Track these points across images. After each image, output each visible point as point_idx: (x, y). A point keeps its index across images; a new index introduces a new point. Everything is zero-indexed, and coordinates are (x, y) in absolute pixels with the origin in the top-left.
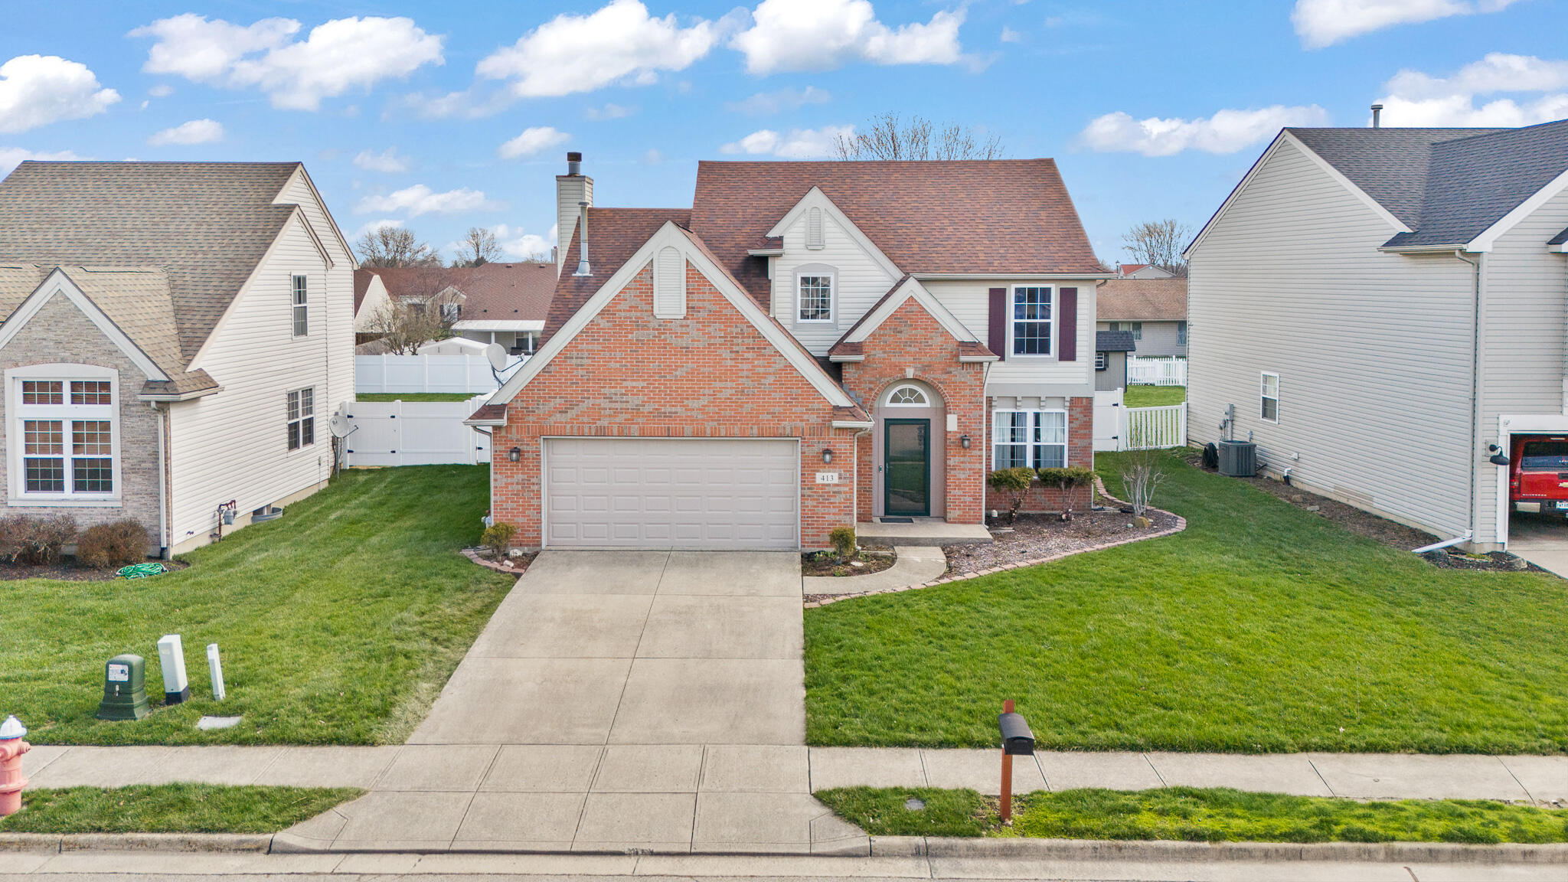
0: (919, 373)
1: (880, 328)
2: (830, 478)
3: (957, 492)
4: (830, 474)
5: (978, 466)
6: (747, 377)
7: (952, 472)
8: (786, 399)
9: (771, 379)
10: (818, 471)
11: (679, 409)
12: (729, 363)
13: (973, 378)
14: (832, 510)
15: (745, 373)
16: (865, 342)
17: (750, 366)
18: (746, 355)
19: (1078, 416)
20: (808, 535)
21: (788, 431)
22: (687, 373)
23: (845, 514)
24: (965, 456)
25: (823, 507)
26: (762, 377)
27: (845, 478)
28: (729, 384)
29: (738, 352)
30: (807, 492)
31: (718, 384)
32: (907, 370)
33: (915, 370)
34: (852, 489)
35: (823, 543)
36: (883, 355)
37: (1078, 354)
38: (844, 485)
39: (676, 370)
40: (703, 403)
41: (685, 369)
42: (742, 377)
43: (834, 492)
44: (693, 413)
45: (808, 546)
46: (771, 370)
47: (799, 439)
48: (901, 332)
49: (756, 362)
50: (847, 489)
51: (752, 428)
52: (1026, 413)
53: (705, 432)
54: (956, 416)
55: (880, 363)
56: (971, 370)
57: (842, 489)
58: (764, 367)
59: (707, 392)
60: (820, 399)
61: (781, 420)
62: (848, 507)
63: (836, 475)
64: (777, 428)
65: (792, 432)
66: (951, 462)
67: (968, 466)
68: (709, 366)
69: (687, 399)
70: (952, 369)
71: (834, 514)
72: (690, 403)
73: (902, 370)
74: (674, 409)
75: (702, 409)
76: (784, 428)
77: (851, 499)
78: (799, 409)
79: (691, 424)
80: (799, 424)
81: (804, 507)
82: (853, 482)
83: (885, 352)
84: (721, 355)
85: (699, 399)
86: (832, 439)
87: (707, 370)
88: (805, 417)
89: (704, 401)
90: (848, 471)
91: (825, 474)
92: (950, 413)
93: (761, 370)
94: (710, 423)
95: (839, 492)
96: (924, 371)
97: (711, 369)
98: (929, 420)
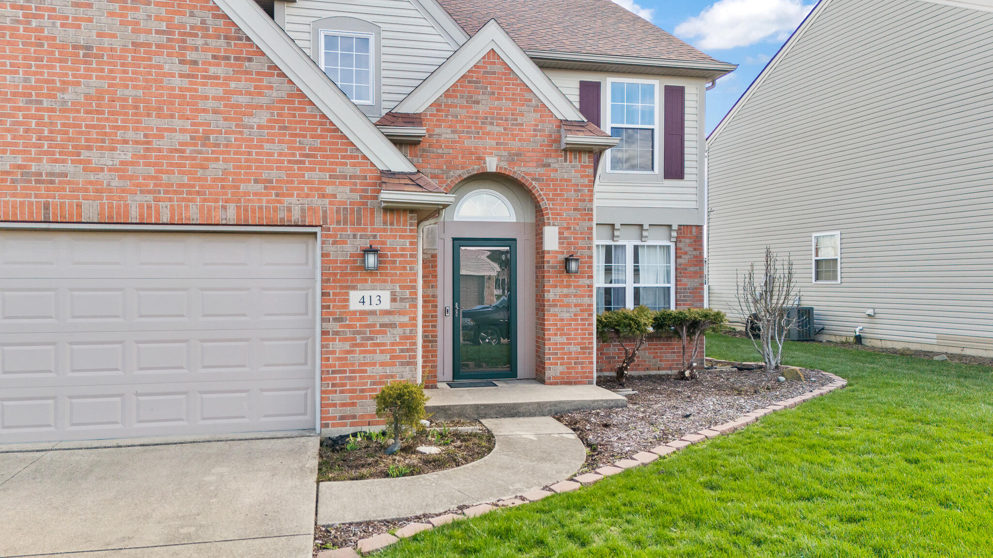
0: (504, 164)
1: (447, 94)
2: (375, 300)
3: (559, 339)
4: (374, 293)
5: (586, 300)
6: (216, 112)
7: (553, 310)
8: (294, 155)
9: (262, 117)
10: (354, 288)
11: (70, 168)
12: (177, 82)
13: (579, 175)
14: (379, 357)
15: (210, 104)
16: (423, 114)
17: (220, 92)
18: (212, 70)
19: (687, 249)
20: (334, 405)
21: (296, 216)
22: (87, 97)
23: (402, 364)
24: (569, 286)
25: (361, 352)
26: (245, 114)
27: (402, 300)
28: (177, 123)
29: (195, 62)
30: (333, 326)
31: (154, 122)
32: (488, 159)
33: (500, 160)
34: (414, 319)
35: (362, 416)
36: (451, 136)
37: (686, 170)
38: (401, 313)
39: (63, 90)
40: (123, 157)
41: (81, 89)
42: (205, 111)
43: (382, 325)
44: (101, 176)
45: (334, 425)
46: (263, 100)
47: (317, 230)
48: (478, 102)
49: (233, 85)
50: (405, 319)
51: (224, 208)
52: (625, 246)
53: (127, 213)
54: (556, 229)
55: (447, 147)
56: (575, 163)
57: (397, 319)
58: (249, 93)
59: (130, 135)
60: (356, 157)
61: (284, 195)
62: (408, 350)
63: (386, 295)
64: (276, 209)
65: (303, 216)
66: (551, 295)
67: (573, 300)
68: (135, 87)
69: (89, 148)
70: (551, 160)
71: (382, 364)
72: (95, 157)
73: (481, 159)
74: (58, 168)
75: (120, 170)
76: (289, 209)
77: (412, 337)
78: (316, 175)
79: (95, 199)
80: (317, 202)
81: (326, 354)
82: (415, 306)
83: (454, 132)
84: (160, 67)
85: (114, 149)
86: (379, 230)
87: (129, 92)
88: (329, 190)
89: (124, 154)
90: (409, 288)
91: (367, 294)
92: (549, 224)
93: (243, 99)
94: (140, 198)
95: (392, 325)
96: (511, 162)
97: (140, 93)
98: (515, 240)
